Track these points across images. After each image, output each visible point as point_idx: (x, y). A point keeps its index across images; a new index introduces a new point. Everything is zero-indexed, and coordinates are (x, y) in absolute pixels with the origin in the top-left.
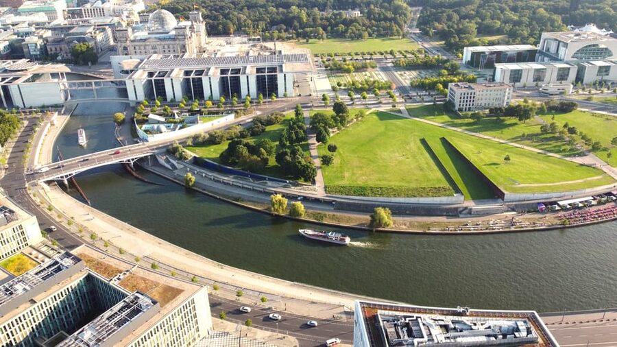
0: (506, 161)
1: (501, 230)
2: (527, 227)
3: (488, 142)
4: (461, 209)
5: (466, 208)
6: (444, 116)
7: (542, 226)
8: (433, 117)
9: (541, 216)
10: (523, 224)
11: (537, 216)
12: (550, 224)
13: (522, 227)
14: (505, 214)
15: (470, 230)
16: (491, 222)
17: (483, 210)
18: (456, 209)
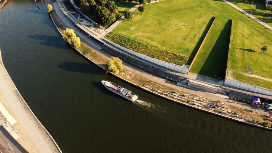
0: (262, 51)
1: (200, 108)
2: (225, 114)
3: (267, 32)
4: (182, 78)
5: (185, 79)
6: (252, 5)
7: (241, 118)
8: (243, 4)
9: (249, 108)
10: (225, 111)
11: (244, 107)
12: (251, 120)
13: (221, 113)
14: (217, 95)
15: (173, 98)
16: (197, 98)
17: (199, 86)
18: (177, 77)
